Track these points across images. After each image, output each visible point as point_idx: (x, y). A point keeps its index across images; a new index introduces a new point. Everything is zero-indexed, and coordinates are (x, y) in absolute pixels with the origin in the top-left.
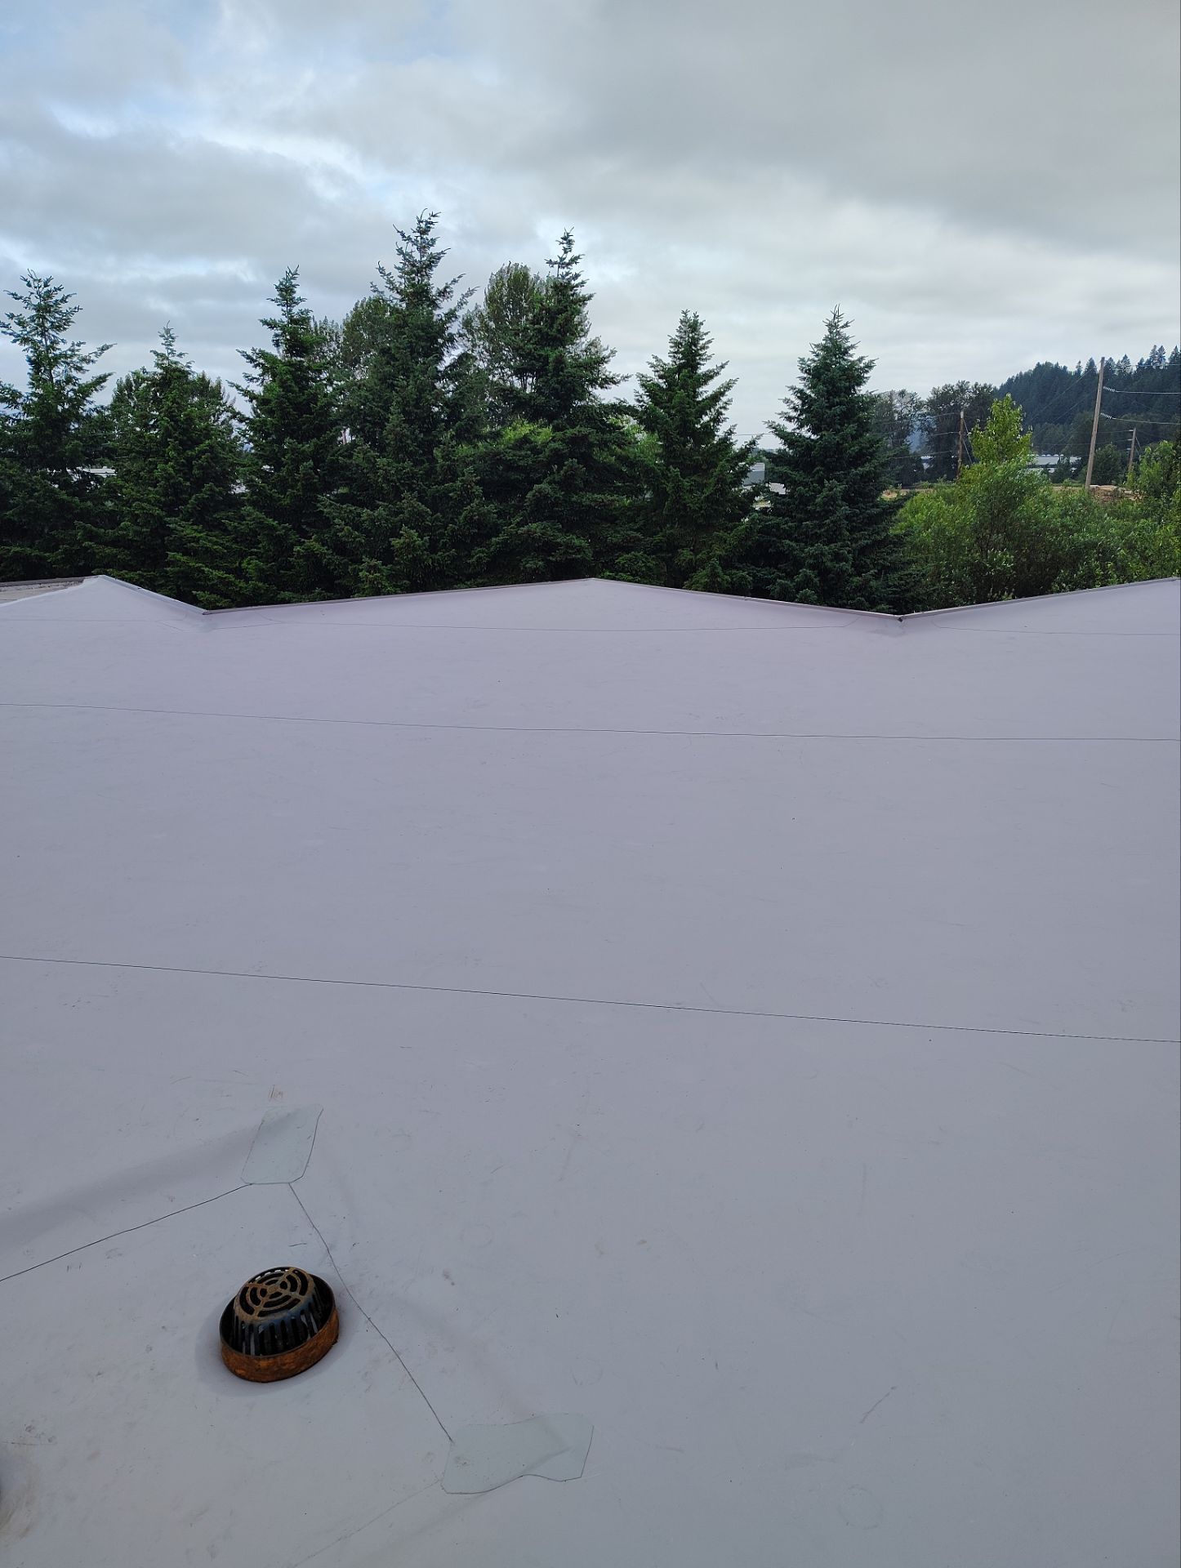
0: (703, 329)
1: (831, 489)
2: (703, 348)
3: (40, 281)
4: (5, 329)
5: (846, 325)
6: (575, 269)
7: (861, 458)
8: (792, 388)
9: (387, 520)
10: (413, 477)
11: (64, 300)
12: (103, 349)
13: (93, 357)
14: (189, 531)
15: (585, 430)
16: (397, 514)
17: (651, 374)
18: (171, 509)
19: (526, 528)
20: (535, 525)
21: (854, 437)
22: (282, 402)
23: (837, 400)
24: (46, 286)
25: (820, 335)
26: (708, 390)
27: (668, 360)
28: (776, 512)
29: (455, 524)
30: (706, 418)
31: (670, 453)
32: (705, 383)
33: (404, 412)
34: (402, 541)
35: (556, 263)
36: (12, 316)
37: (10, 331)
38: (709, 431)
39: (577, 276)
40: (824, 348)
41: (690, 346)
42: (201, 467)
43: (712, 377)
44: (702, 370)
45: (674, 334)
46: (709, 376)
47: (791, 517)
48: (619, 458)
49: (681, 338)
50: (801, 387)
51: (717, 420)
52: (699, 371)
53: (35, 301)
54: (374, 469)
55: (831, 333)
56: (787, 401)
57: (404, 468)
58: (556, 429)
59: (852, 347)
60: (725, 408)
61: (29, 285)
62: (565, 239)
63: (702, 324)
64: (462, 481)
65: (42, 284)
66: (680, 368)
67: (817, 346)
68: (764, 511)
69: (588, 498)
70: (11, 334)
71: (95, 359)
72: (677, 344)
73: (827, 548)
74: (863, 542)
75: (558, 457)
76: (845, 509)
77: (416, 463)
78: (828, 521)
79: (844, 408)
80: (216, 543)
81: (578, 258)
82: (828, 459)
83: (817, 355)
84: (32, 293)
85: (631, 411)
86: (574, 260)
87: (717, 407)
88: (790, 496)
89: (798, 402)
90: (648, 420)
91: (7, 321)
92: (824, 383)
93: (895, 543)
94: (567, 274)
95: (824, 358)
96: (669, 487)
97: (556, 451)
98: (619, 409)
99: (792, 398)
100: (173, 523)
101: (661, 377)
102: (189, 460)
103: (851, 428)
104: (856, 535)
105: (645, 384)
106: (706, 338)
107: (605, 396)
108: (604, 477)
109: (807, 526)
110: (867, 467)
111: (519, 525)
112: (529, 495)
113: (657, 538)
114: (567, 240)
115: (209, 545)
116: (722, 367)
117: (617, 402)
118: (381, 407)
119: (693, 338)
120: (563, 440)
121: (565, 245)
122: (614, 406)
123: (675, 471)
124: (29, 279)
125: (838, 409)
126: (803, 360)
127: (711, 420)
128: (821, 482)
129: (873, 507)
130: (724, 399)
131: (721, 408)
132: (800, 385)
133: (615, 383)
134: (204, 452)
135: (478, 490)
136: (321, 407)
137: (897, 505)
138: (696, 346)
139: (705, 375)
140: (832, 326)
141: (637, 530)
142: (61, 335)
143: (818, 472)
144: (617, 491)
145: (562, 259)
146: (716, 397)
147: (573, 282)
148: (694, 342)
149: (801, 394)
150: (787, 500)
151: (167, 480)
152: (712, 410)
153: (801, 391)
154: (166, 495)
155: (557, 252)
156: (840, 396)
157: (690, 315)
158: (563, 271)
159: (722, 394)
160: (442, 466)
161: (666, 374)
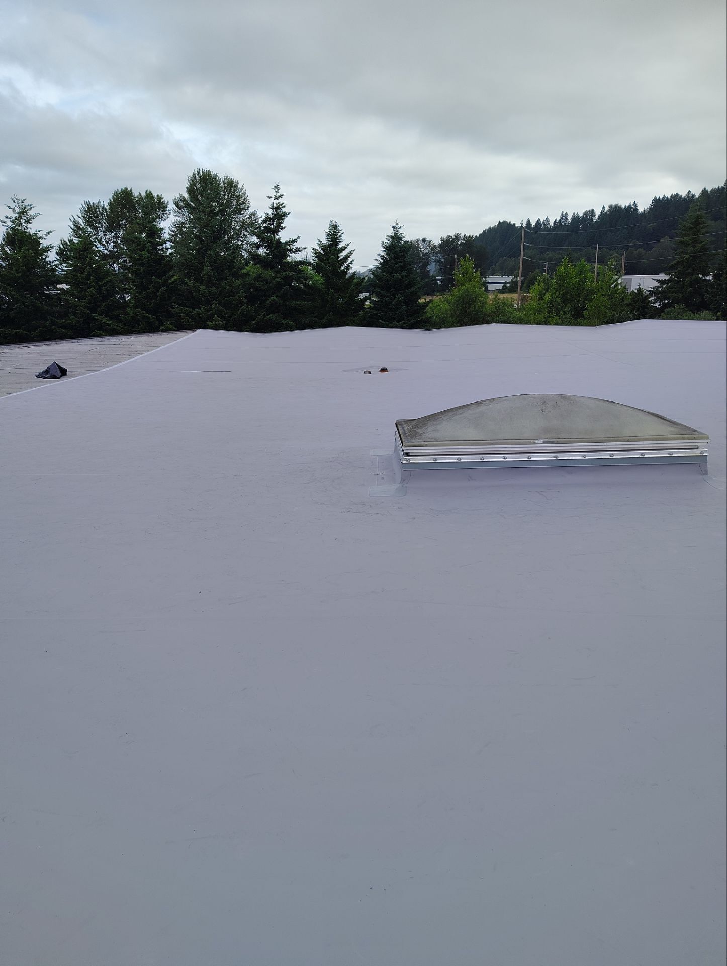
0: (340, 228)
1: (399, 298)
2: (340, 236)
3: (19, 200)
4: (3, 224)
5: (400, 228)
6: (280, 200)
7: (409, 285)
8: (379, 255)
9: (205, 314)
10: (215, 295)
11: (30, 209)
12: (49, 233)
13: (44, 237)
14: (105, 320)
15: (291, 273)
16: (208, 311)
17: (317, 248)
18: (93, 310)
19: (269, 317)
20: (271, 315)
21: (406, 277)
22: (149, 260)
23: (399, 260)
24: (22, 202)
25: (390, 232)
26: (343, 254)
27: (325, 242)
28: (374, 308)
29: (235, 315)
30: (343, 268)
31: (328, 283)
32: (341, 252)
33: (211, 266)
34: (214, 323)
35: (271, 197)
36: (7, 217)
37: (6, 225)
38: (345, 273)
39: (282, 204)
40: (392, 238)
41: (334, 236)
42: (106, 290)
43: (344, 249)
44: (340, 246)
45: (328, 231)
46: (343, 249)
47: (381, 310)
48: (304, 285)
49: (330, 232)
50: (383, 254)
51: (348, 268)
52: (339, 247)
53: (17, 210)
54: (198, 291)
55: (394, 231)
56: (377, 260)
57: (212, 291)
58: (277, 272)
59: (403, 237)
60: (351, 264)
61: (14, 202)
62: (275, 187)
63: (339, 226)
64: (238, 296)
65: (20, 201)
66: (330, 246)
67: (388, 236)
68: (370, 308)
69: (293, 303)
70: (6, 226)
71: (45, 238)
72: (328, 235)
73: (398, 324)
74: (412, 321)
75: (279, 286)
76: (405, 307)
77: (217, 288)
78: (398, 312)
79: (402, 264)
80: (117, 326)
81: (282, 195)
82: (396, 286)
83: (389, 241)
84: (16, 206)
85: (309, 264)
86: (281, 196)
87: (348, 263)
88: (381, 301)
89: (382, 261)
90: (318, 268)
91: (5, 220)
92: (393, 253)
93: (426, 322)
94: (279, 203)
95: (392, 242)
96: (329, 298)
97: (278, 283)
98: (304, 263)
99: (379, 259)
100: (96, 316)
101: (322, 249)
102: (100, 287)
103: (405, 273)
104: (410, 318)
105: (315, 252)
106: (341, 232)
107: (298, 257)
108: (297, 293)
109: (389, 314)
110: (413, 289)
111: (265, 316)
112: (268, 302)
113: (324, 321)
114: (276, 187)
115: (115, 327)
116: (348, 245)
117: (302, 260)
118: (197, 262)
119: (335, 232)
120: (281, 278)
121: (276, 190)
122: (300, 261)
123: (332, 291)
124: (14, 199)
125: (400, 264)
126: (383, 243)
127: (345, 268)
128: (395, 297)
129: (416, 306)
130: (350, 259)
131: (350, 263)
132: (382, 253)
133: (300, 251)
134: (107, 283)
135: (245, 300)
136: (166, 262)
137: (426, 305)
138: (337, 236)
139: (341, 248)
140: (394, 228)
141: (315, 317)
142: (29, 226)
143: (392, 291)
144: (304, 300)
145: (275, 196)
146: (346, 258)
147: (281, 206)
148: (336, 234)
149: (383, 258)
150: (380, 303)
151: (91, 296)
152: (345, 264)
153: (383, 256)
154: (89, 304)
155: (273, 193)
156: (400, 259)
157: (334, 223)
158: (276, 201)
159: (349, 257)
160: (228, 289)
161: (324, 248)
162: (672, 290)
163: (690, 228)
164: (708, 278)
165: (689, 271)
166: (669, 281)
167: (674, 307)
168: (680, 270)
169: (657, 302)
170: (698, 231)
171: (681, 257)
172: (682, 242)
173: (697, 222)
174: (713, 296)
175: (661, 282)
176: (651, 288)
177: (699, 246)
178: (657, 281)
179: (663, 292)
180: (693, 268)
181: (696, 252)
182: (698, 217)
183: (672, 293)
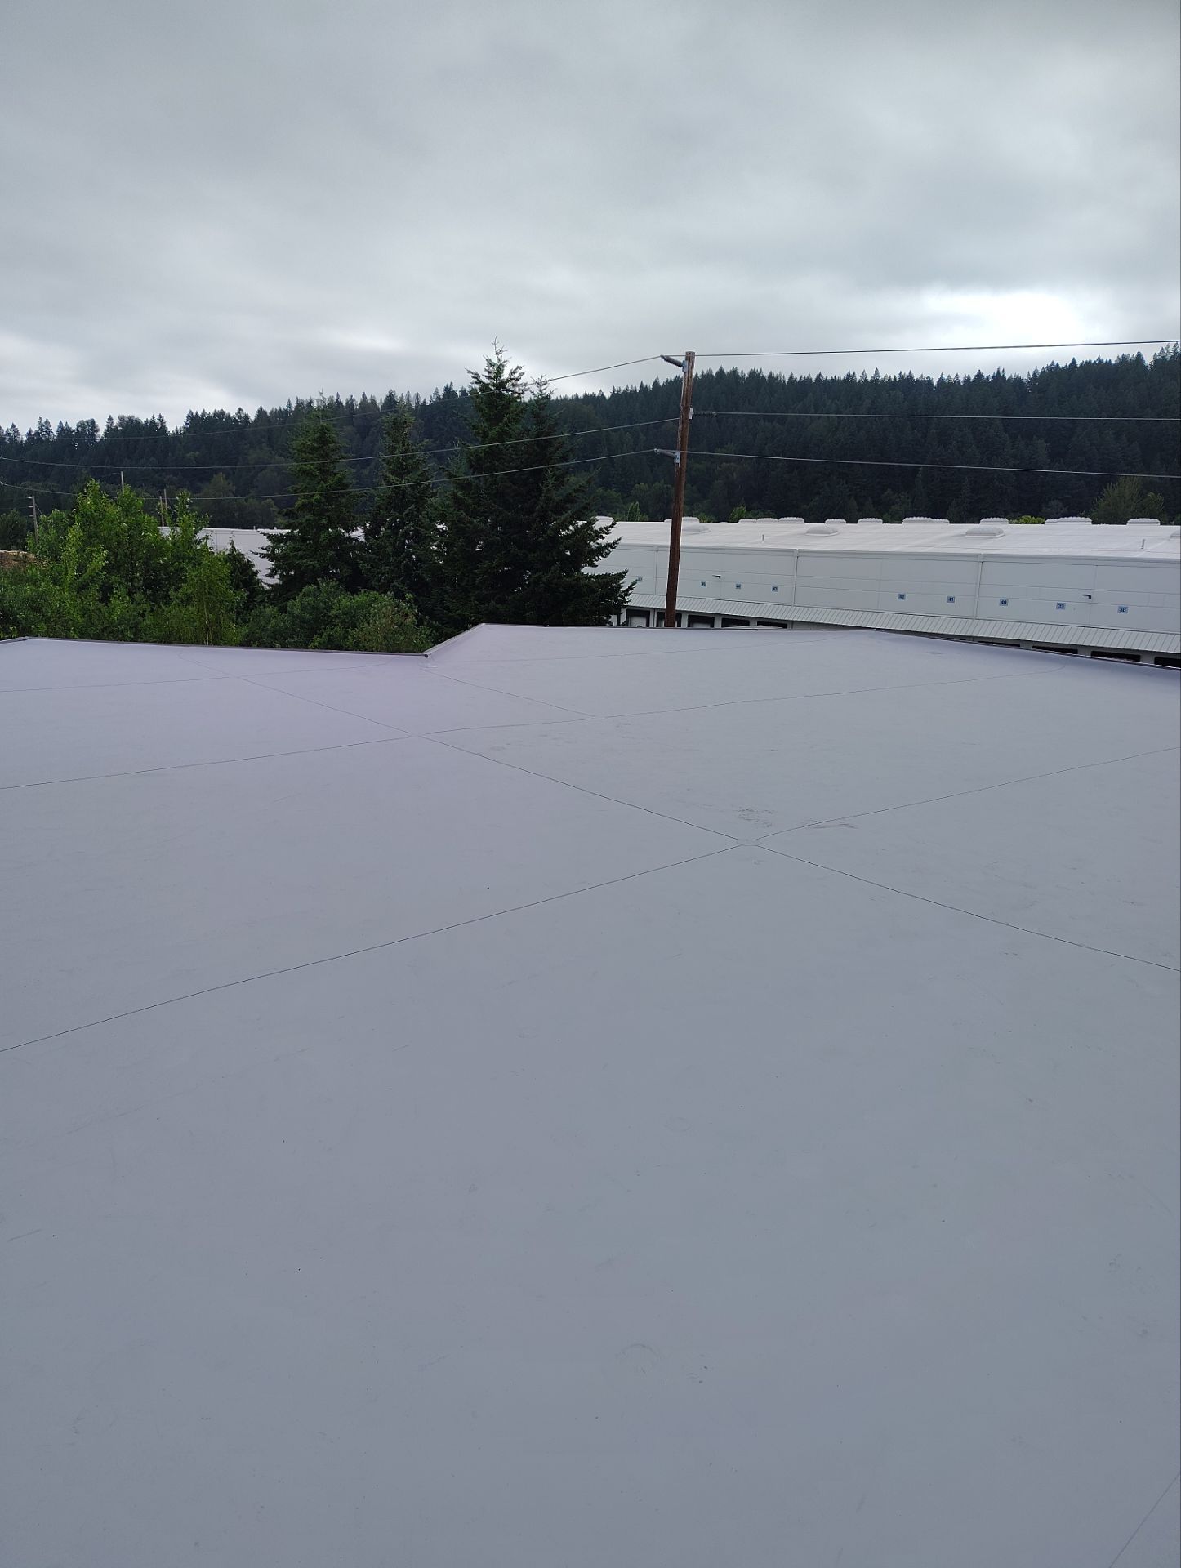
162: (300, 553)
163: (313, 448)
164: (354, 535)
165: (324, 521)
166: (289, 537)
167: (318, 584)
168: (310, 520)
169: (275, 574)
170: (327, 455)
171: (306, 497)
172: (304, 472)
173: (323, 438)
174: (372, 565)
175: (276, 540)
176: (262, 548)
177: (332, 480)
178: (268, 536)
179: (285, 557)
180: (329, 516)
181: (328, 490)
182: (323, 430)
183: (302, 558)
